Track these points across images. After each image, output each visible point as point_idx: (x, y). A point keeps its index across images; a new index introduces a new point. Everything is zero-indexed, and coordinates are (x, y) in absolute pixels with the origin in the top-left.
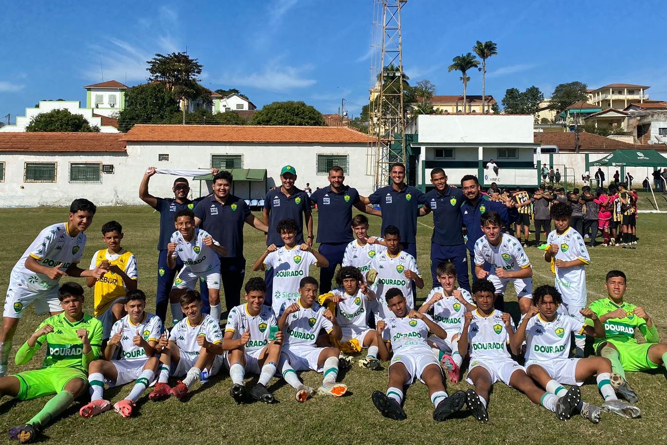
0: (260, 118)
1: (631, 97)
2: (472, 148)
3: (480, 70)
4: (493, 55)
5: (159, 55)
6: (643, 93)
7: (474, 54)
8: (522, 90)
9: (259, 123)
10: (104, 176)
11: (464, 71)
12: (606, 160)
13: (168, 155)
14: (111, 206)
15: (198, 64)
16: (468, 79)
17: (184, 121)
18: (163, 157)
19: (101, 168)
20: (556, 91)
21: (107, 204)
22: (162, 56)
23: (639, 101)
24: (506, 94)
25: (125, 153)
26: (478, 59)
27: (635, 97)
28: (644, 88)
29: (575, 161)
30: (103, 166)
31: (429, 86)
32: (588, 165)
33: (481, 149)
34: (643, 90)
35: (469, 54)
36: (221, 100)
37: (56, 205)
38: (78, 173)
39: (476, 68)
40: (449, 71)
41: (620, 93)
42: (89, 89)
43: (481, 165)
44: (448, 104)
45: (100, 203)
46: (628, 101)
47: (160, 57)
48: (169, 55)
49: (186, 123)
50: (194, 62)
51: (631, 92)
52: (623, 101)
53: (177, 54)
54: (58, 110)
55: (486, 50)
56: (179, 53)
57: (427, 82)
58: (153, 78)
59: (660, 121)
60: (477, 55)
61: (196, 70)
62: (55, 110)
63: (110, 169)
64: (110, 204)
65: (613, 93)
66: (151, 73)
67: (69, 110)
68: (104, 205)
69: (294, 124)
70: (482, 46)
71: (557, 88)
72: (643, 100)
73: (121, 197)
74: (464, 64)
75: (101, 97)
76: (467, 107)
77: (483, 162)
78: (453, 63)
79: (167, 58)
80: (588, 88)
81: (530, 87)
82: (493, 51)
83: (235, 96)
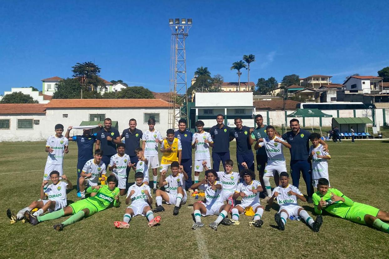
0: (120, 95)
1: (323, 82)
2: (221, 109)
3: (247, 69)
4: (253, 62)
5: (78, 64)
6: (329, 79)
7: (243, 61)
8: (266, 79)
9: (118, 98)
10: (35, 126)
11: (239, 69)
12: (293, 114)
13: (67, 115)
14: (38, 141)
15: (98, 68)
16: (241, 74)
17: (82, 97)
18: (66, 116)
19: (33, 122)
20: (284, 79)
21: (36, 140)
22: (80, 64)
23: (327, 84)
24: (258, 81)
25: (44, 114)
26: (246, 64)
27: (325, 82)
28: (330, 77)
29: (280, 114)
30: (34, 120)
31: (220, 77)
32: (287, 116)
33: (226, 109)
34: (329, 78)
35: (241, 61)
36: (113, 86)
37: (10, 141)
38: (22, 125)
39: (245, 68)
40: (231, 70)
41: (318, 80)
42: (44, 81)
43: (226, 117)
44: (232, 87)
45: (33, 140)
46: (322, 84)
47: (79, 65)
48: (83, 63)
49: (83, 98)
50: (97, 66)
51: (323, 79)
52: (319, 84)
53: (87, 63)
54: (16, 92)
55: (250, 59)
56: (89, 62)
57: (219, 75)
58: (75, 75)
59: (331, 94)
60: (245, 62)
61: (97, 71)
62: (14, 92)
63: (37, 122)
64: (38, 140)
65: (314, 80)
66: (74, 72)
67: (22, 92)
68: (35, 140)
69: (136, 98)
70: (247, 57)
71: (284, 77)
72: (329, 83)
73: (43, 136)
74: (238, 66)
75: (50, 85)
76: (238, 88)
77: (227, 116)
78: (233, 66)
79: (83, 65)
80: (299, 78)
81: (270, 77)
82: (253, 60)
83: (119, 84)
